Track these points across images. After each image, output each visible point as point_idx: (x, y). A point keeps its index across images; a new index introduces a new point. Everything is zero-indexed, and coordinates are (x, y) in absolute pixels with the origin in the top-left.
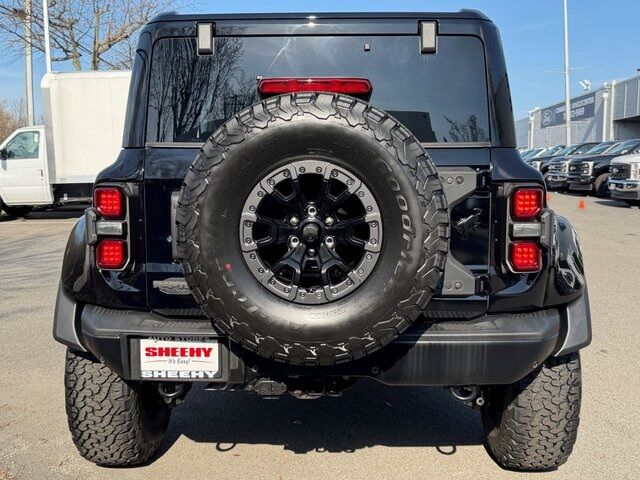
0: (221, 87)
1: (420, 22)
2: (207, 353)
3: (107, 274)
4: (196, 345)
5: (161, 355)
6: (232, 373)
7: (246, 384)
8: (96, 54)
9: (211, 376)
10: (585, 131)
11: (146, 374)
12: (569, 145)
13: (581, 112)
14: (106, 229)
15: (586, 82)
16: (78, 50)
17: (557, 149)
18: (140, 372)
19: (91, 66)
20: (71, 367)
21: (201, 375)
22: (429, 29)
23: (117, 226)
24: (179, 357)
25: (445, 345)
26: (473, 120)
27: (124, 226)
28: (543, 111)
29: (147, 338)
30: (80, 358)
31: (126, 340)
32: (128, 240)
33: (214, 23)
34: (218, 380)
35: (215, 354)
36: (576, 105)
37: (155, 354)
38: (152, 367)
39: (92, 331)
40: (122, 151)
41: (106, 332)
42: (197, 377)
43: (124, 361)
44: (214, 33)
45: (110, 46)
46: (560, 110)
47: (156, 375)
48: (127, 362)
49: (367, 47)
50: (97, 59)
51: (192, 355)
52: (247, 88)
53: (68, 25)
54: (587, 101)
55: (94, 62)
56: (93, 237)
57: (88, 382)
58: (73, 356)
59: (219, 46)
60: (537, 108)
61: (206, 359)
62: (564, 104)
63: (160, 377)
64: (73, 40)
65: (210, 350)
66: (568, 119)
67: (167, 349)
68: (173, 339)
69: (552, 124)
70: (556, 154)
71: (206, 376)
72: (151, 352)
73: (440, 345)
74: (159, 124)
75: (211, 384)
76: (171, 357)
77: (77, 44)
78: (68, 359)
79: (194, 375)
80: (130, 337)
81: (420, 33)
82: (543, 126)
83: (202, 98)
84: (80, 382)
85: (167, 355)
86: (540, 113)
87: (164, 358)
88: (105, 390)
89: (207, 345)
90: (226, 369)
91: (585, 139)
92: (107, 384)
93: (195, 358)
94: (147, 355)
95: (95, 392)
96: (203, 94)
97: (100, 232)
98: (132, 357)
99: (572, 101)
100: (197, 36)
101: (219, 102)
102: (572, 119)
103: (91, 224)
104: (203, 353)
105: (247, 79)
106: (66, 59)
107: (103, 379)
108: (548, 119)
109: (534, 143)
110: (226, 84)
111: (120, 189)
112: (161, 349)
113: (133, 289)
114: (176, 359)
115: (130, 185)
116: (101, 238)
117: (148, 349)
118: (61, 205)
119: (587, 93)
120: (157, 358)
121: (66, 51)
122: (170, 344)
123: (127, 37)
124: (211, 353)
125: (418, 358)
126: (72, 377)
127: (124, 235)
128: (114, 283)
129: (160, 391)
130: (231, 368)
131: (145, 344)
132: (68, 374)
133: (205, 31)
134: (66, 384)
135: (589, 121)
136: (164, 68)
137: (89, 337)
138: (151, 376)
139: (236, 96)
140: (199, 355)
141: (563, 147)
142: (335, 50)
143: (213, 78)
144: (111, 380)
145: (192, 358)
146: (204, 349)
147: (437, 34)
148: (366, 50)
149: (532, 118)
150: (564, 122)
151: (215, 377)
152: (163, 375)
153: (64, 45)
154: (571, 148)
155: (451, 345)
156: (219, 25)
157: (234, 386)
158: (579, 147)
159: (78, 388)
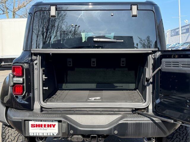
0: (59, 28)
1: (131, 5)
2: (54, 126)
3: (17, 97)
4: (50, 123)
5: (37, 127)
6: (63, 133)
7: (68, 137)
8: (14, 12)
9: (55, 134)
10: (186, 38)
11: (31, 134)
12: (181, 43)
13: (185, 31)
14: (16, 80)
15: (187, 20)
16: (8, 11)
17: (176, 44)
18: (29, 133)
19: (12, 16)
20: (4, 130)
21: (52, 134)
22: (134, 8)
23: (21, 80)
24: (43, 128)
25: (142, 123)
26: (148, 37)
27: (23, 79)
28: (171, 31)
29: (32, 121)
30: (7, 127)
31: (24, 121)
32: (25, 85)
33: (56, 6)
34: (58, 136)
35: (57, 126)
36: (183, 28)
37: (34, 127)
38: (33, 132)
39: (11, 118)
40: (23, 52)
41: (16, 119)
42: (50, 135)
43: (23, 129)
44: (56, 10)
45: (19, 9)
46: (177, 30)
47: (35, 134)
48: (24, 130)
49: (112, 14)
50: (15, 14)
51: (48, 127)
52: (68, 28)
53: (4, 2)
54: (187, 27)
55: (13, 15)
56: (12, 84)
57: (10, 136)
58: (4, 126)
59: (58, 14)
60: (169, 30)
61: (54, 128)
62: (179, 28)
63: (36, 135)
64: (6, 7)
65: (55, 125)
66: (180, 33)
67: (39, 125)
68: (41, 121)
69: (174, 35)
70: (176, 46)
71: (53, 135)
72: (33, 126)
73: (140, 123)
74: (37, 41)
75: (55, 138)
76: (40, 128)
77: (8, 9)
78: (3, 128)
79: (49, 134)
80: (25, 120)
81: (131, 9)
82: (171, 36)
83: (52, 31)
84: (7, 136)
85: (39, 127)
86: (170, 31)
87: (38, 128)
88: (16, 139)
89: (54, 123)
90: (61, 132)
91: (186, 40)
92: (17, 137)
93: (49, 128)
94: (32, 127)
95: (12, 140)
96: (53, 30)
97: (14, 82)
98: (26, 128)
99: (182, 27)
100: (50, 10)
101: (59, 33)
102: (182, 34)
103: (11, 79)
104: (52, 126)
105: (68, 25)
106: (3, 14)
107: (16, 135)
108: (173, 33)
109: (169, 42)
110: (61, 27)
111: (22, 66)
112: (37, 125)
113: (26, 103)
114: (42, 128)
115: (25, 64)
116: (15, 84)
117: (32, 125)
118: (2, 66)
119: (187, 24)
120: (35, 128)
121: (3, 11)
122: (40, 123)
123: (25, 6)
124: (55, 126)
125: (132, 128)
126: (4, 134)
127: (23, 83)
128: (20, 100)
129: (36, 140)
130: (63, 132)
131: (31, 123)
132: (3, 133)
133: (53, 9)
134: (2, 137)
135: (188, 34)
136: (39, 20)
137: (10, 120)
138: (33, 135)
139: (64, 31)
140: (51, 127)
141: (179, 43)
142: (101, 15)
143: (56, 25)
144: (18, 135)
145: (48, 128)
146: (53, 125)
147: (138, 10)
148: (112, 16)
149: (168, 33)
150: (179, 34)
151: (57, 135)
152: (38, 134)
153: (3, 9)
154: (182, 44)
155: (144, 123)
156: (58, 6)
157: (64, 138)
158: (184, 44)
159: (6, 138)
